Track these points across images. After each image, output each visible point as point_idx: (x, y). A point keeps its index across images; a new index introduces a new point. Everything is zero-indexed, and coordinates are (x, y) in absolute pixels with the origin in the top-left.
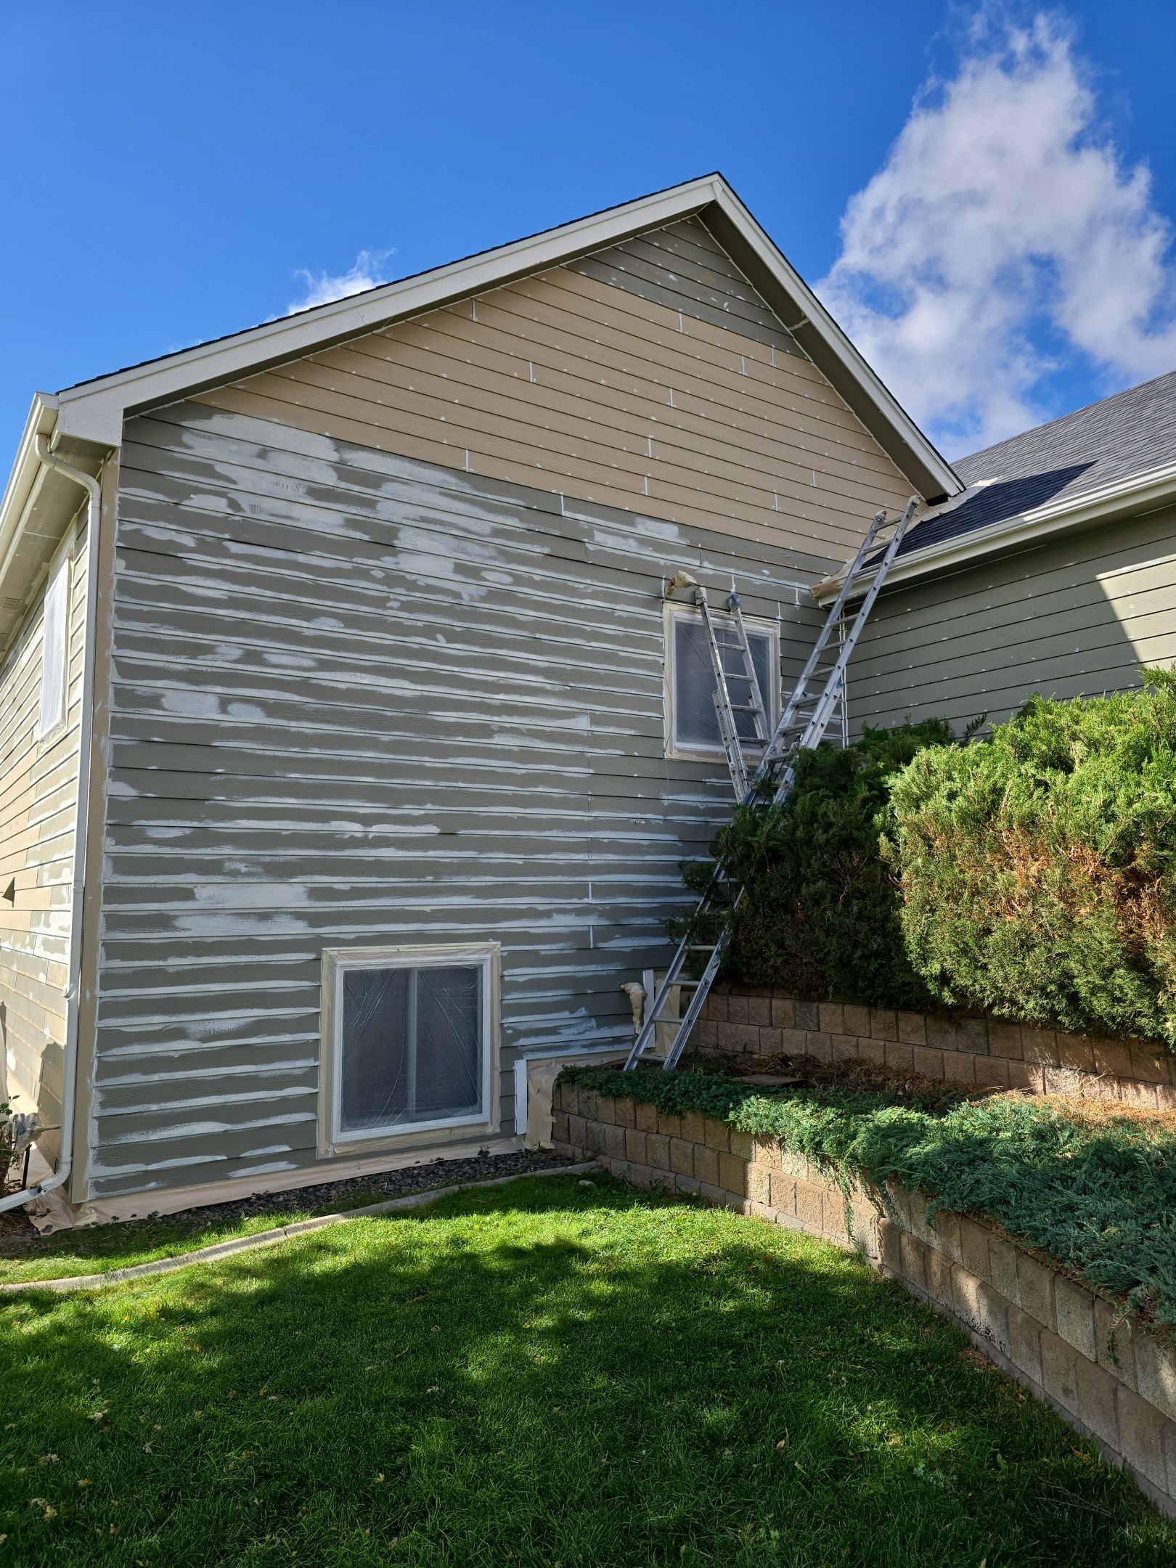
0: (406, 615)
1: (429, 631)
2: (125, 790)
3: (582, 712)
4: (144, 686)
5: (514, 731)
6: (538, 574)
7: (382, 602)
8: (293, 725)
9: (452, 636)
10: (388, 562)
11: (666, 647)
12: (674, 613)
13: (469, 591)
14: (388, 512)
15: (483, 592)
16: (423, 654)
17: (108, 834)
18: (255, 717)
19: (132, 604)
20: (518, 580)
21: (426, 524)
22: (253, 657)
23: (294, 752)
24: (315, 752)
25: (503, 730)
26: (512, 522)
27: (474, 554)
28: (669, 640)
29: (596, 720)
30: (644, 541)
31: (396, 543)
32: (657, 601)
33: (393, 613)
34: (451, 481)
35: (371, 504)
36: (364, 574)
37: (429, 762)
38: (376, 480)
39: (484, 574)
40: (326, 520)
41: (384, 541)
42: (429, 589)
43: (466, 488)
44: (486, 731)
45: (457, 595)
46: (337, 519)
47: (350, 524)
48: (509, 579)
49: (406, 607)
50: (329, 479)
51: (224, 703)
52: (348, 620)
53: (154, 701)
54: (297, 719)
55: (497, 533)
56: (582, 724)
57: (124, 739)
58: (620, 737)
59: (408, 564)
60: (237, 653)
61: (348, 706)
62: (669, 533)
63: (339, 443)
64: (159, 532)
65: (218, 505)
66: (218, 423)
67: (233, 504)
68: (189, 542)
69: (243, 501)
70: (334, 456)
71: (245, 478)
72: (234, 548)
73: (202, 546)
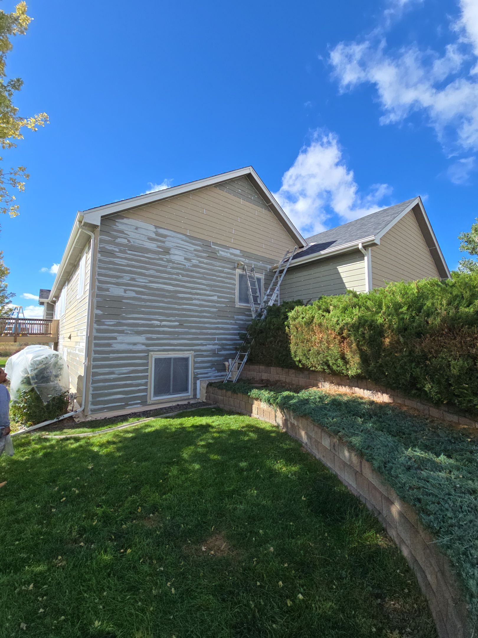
0: (172, 270)
1: (178, 274)
2: (99, 312)
3: (215, 295)
4: (105, 286)
5: (198, 299)
6: (205, 261)
7: (166, 267)
8: (143, 297)
9: (183, 275)
10: (167, 257)
11: (236, 280)
12: (239, 271)
13: (188, 264)
14: (168, 244)
15: (191, 265)
16: (176, 280)
17: (95, 323)
18: (133, 294)
19: (102, 265)
20: (200, 262)
21: (178, 248)
22: (133, 279)
23: (143, 303)
24: (148, 304)
25: (195, 299)
26: (199, 248)
27: (189, 256)
28: (237, 278)
29: (219, 297)
30: (231, 254)
31: (170, 252)
32: (234, 269)
33: (169, 270)
34: (184, 238)
35: (164, 242)
36: (162, 259)
37: (176, 306)
38: (165, 236)
39: (192, 260)
40: (152, 246)
41: (167, 251)
42: (178, 264)
43: (188, 239)
44: (191, 299)
45: (185, 265)
46: (155, 245)
47: (158, 247)
48: (198, 262)
49: (172, 268)
50: (153, 236)
51: (125, 291)
52: (158, 271)
53: (107, 290)
54: (144, 295)
55: (195, 250)
56: (215, 298)
57: (99, 299)
58: (225, 301)
59: (174, 258)
60: (129, 278)
61: (157, 292)
62: (238, 252)
63: (156, 227)
64: (110, 247)
65: (125, 241)
66: (125, 221)
67: (129, 241)
68: (117, 250)
69: (131, 240)
70: (155, 230)
71: (132, 235)
72: (129, 252)
73: (121, 251)
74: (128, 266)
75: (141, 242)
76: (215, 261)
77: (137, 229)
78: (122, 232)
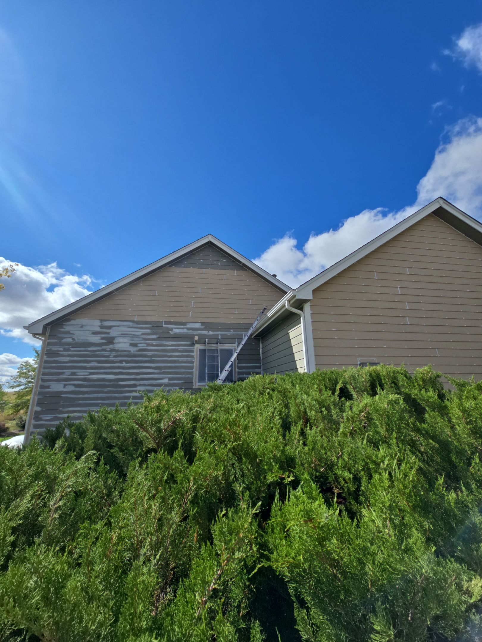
0: (114, 358)
1: (121, 362)
2: (38, 409)
3: (166, 378)
4: (46, 384)
5: (144, 385)
6: (154, 342)
7: (108, 356)
8: (82, 389)
9: (127, 362)
10: (111, 346)
11: (195, 357)
12: (198, 347)
13: (133, 350)
14: (113, 334)
15: (137, 349)
16: (119, 368)
17: (34, 419)
18: (72, 388)
19: (47, 365)
20: (148, 345)
21: (123, 335)
22: (74, 374)
23: (81, 396)
24: (86, 396)
25: (140, 385)
26: (148, 331)
27: (136, 341)
28: (196, 354)
29: (170, 379)
30: (189, 329)
31: (114, 341)
32: (193, 345)
33: (111, 359)
34: (131, 324)
35: (108, 333)
36: (105, 350)
37: (117, 395)
38: (110, 327)
39: (139, 345)
40: (96, 339)
41: (111, 341)
42: (123, 351)
43: (135, 325)
44: (135, 386)
45: (130, 351)
46: (99, 338)
47: (102, 339)
48: (145, 345)
49: (115, 356)
50: (98, 329)
51: (65, 386)
52: (99, 362)
53: (48, 387)
54: (83, 388)
55: (143, 334)
56: (166, 381)
57: (40, 397)
58: (178, 384)
59: (117, 346)
60: (69, 373)
61: (96, 383)
62: (198, 326)
63: (102, 321)
64: (55, 348)
65: (70, 340)
66: (72, 322)
67: (73, 339)
68: (61, 349)
69: (76, 338)
70: (100, 324)
71: (77, 333)
72: (72, 349)
73: (65, 350)
74: (70, 362)
75: (85, 338)
76: (167, 341)
77: (82, 326)
78: (68, 333)
